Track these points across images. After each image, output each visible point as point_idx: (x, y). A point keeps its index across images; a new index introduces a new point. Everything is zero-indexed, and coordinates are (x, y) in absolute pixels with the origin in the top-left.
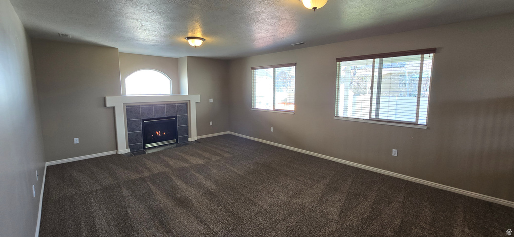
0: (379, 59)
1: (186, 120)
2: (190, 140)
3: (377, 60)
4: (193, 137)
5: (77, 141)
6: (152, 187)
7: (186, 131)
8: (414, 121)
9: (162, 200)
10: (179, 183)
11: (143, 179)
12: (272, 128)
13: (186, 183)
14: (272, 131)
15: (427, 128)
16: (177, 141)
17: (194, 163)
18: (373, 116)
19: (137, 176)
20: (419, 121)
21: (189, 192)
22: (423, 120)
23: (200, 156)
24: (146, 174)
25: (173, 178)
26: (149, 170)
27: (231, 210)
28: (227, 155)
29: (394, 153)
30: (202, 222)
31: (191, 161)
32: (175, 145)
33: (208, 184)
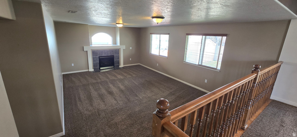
0: (204, 36)
1: (118, 58)
2: (120, 67)
3: (204, 37)
4: (122, 65)
5: (73, 65)
6: (101, 86)
7: (118, 63)
8: (216, 67)
9: (103, 91)
10: (111, 86)
11: (97, 83)
12: (158, 64)
13: (114, 86)
14: (158, 65)
15: (220, 71)
16: (114, 67)
17: (119, 78)
18: (200, 64)
19: (96, 81)
20: (218, 68)
21: (114, 89)
22: (219, 68)
23: (122, 75)
24: (99, 81)
25: (109, 83)
26: (100, 79)
27: (127, 97)
28: (134, 75)
29: (206, 81)
30: (116, 100)
31: (118, 77)
32: (113, 69)
33: (122, 87)
